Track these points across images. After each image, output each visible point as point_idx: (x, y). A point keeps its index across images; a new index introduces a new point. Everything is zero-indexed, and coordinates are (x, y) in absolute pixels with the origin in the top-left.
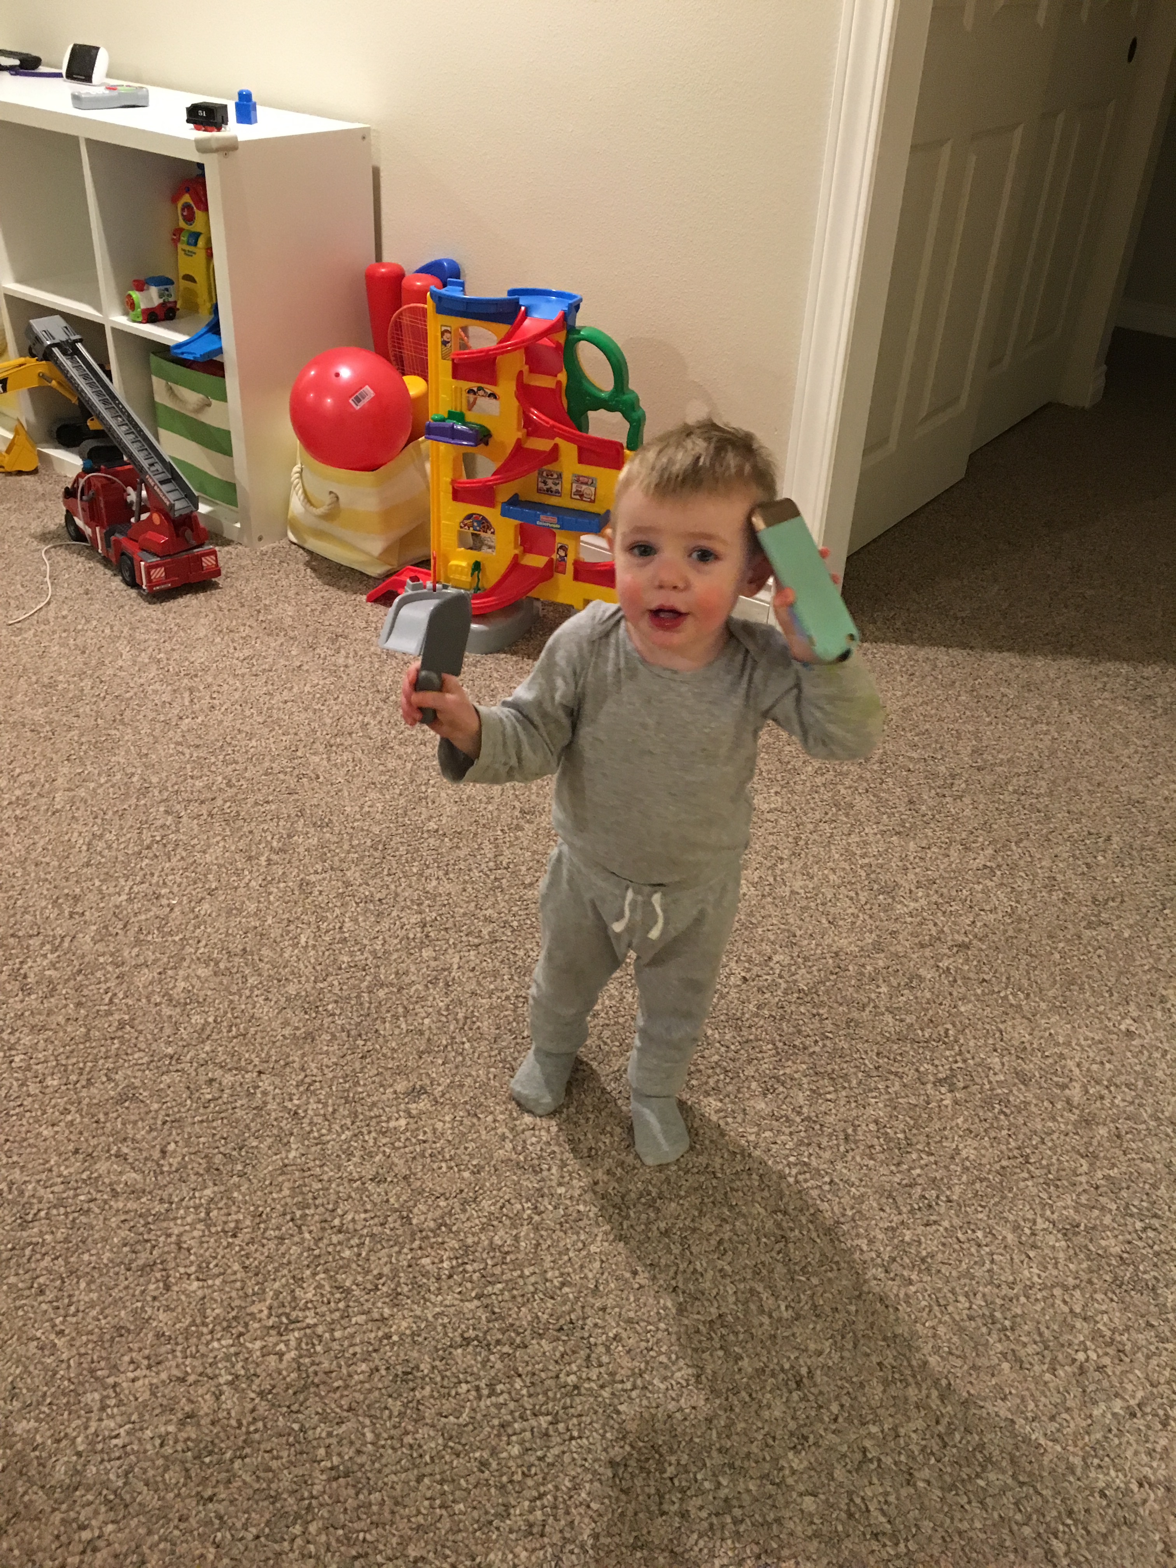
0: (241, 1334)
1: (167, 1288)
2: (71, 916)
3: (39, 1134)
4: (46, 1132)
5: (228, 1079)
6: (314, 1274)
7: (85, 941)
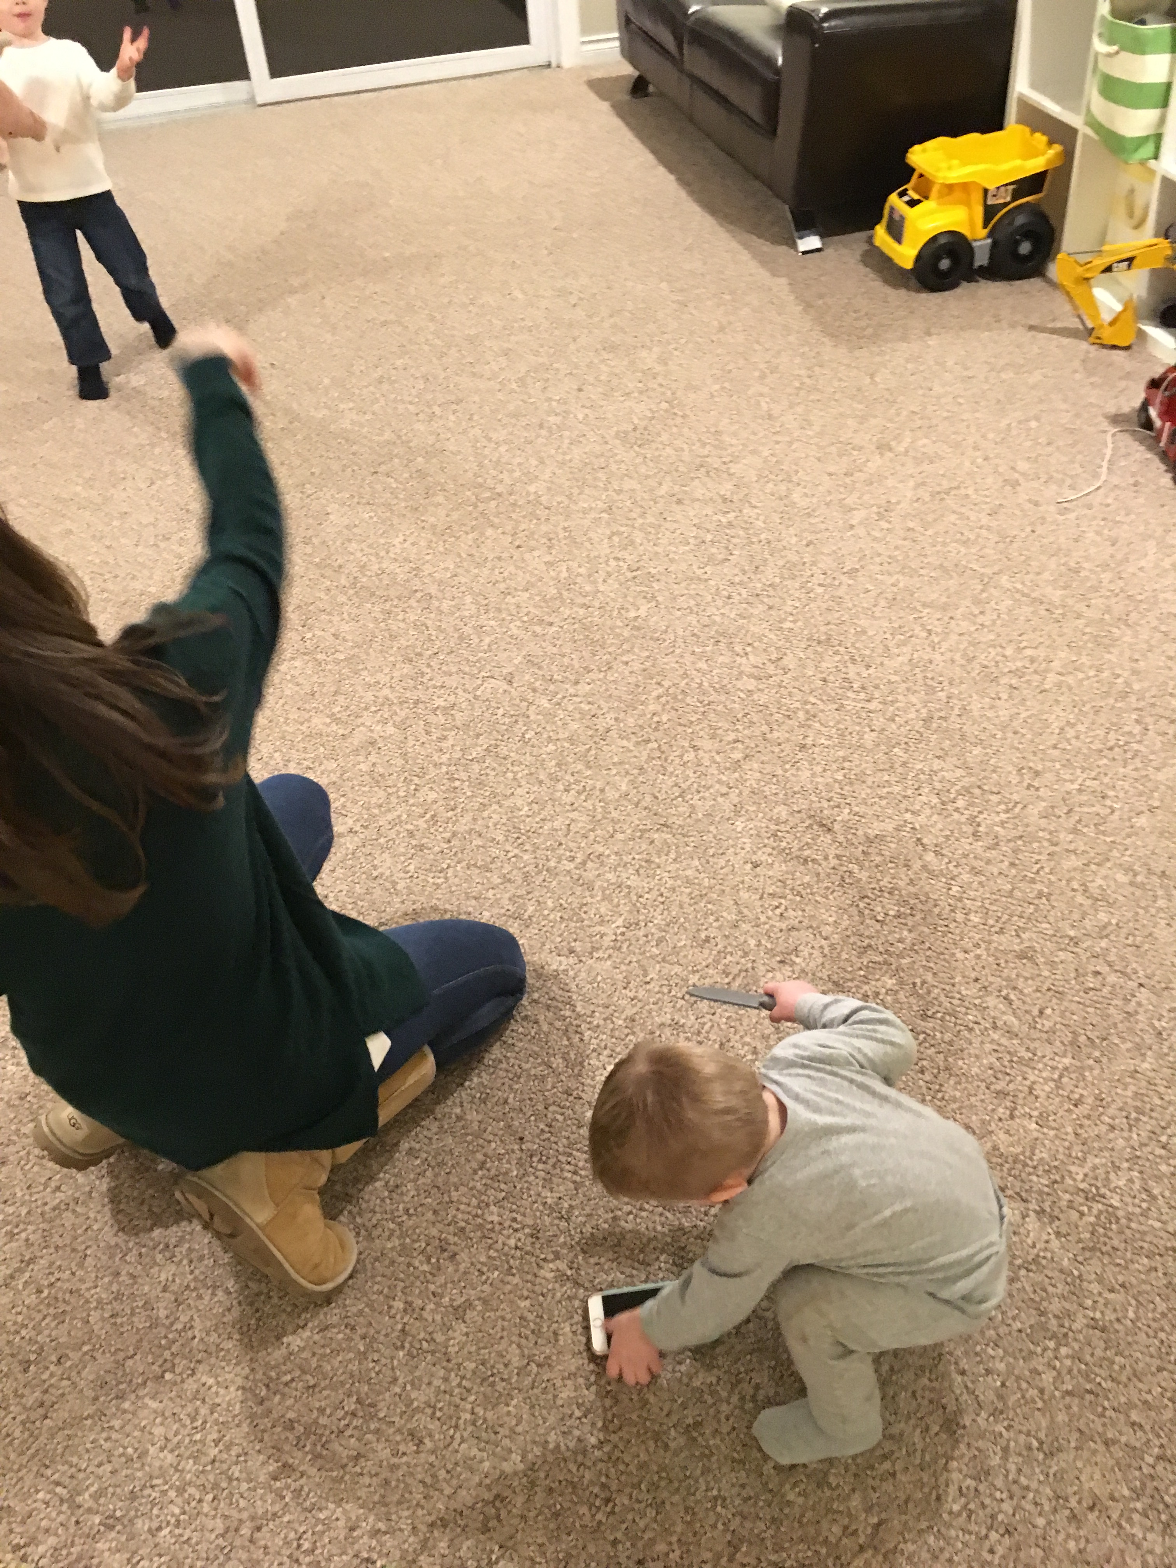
0: (1056, 1182)
1: (1012, 1117)
2: (1029, 787)
3: (953, 954)
4: (960, 955)
5: (1112, 978)
6: (1130, 1169)
7: (1034, 811)
